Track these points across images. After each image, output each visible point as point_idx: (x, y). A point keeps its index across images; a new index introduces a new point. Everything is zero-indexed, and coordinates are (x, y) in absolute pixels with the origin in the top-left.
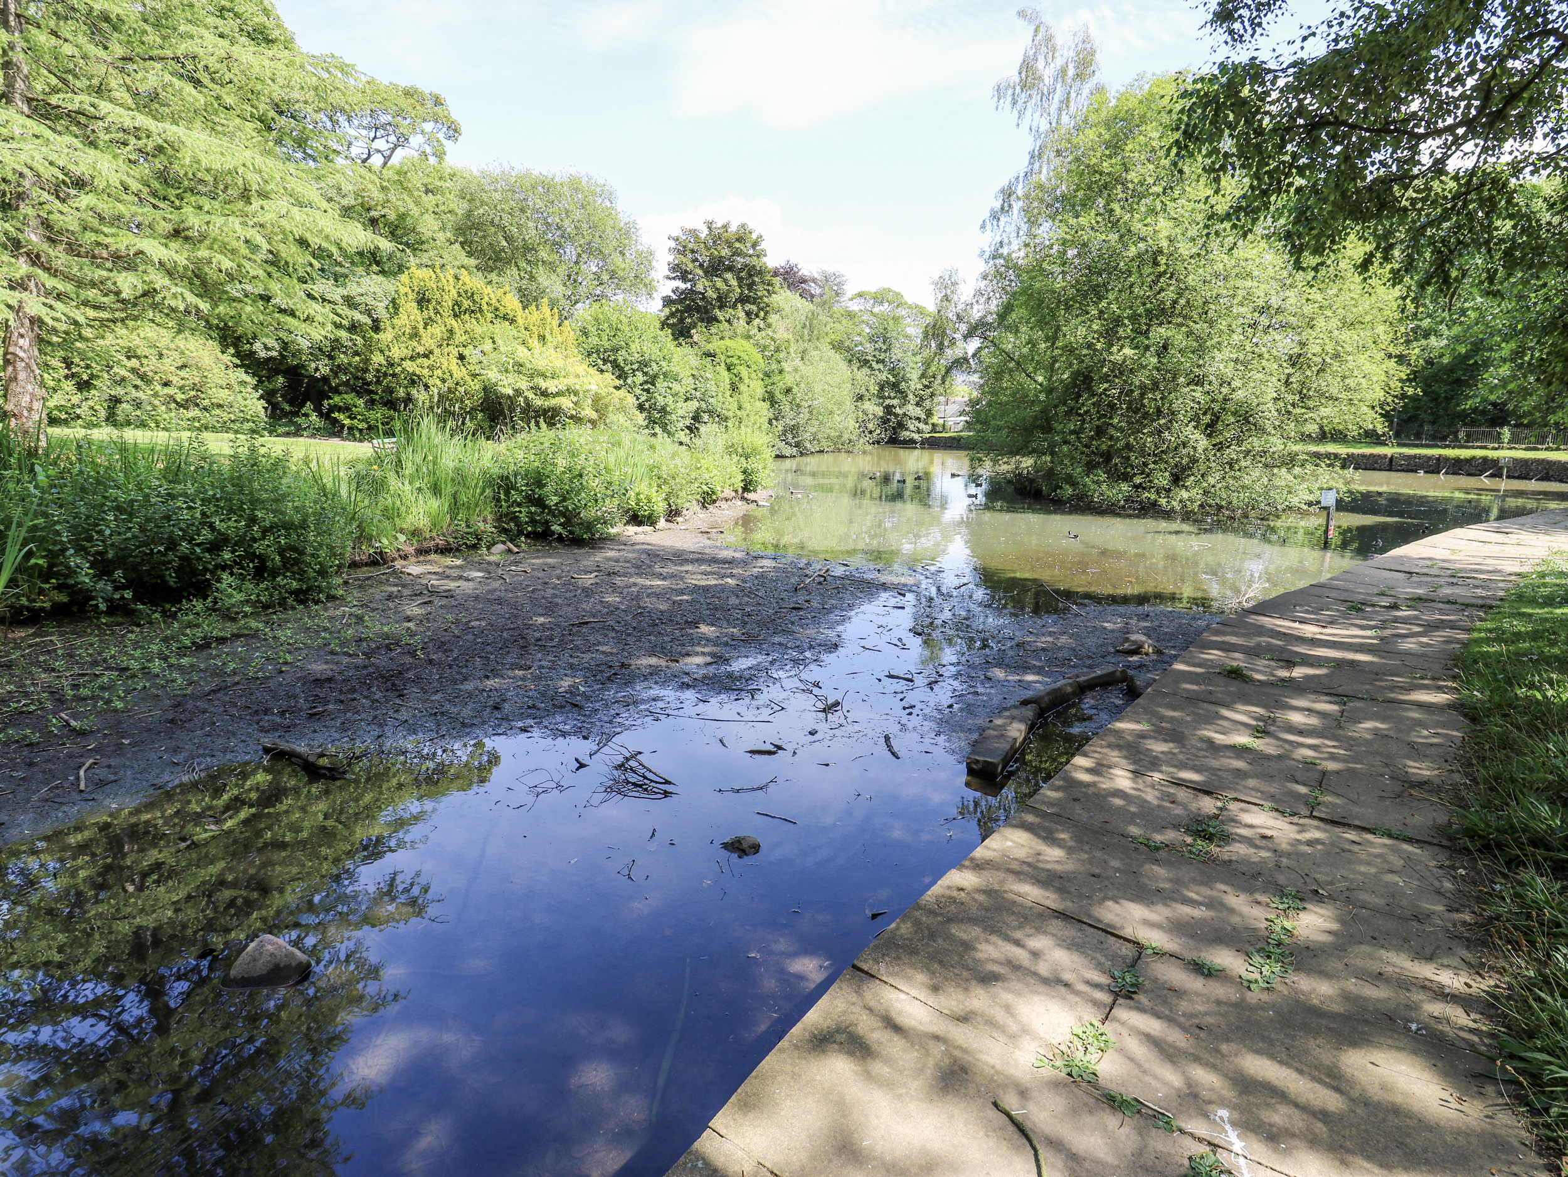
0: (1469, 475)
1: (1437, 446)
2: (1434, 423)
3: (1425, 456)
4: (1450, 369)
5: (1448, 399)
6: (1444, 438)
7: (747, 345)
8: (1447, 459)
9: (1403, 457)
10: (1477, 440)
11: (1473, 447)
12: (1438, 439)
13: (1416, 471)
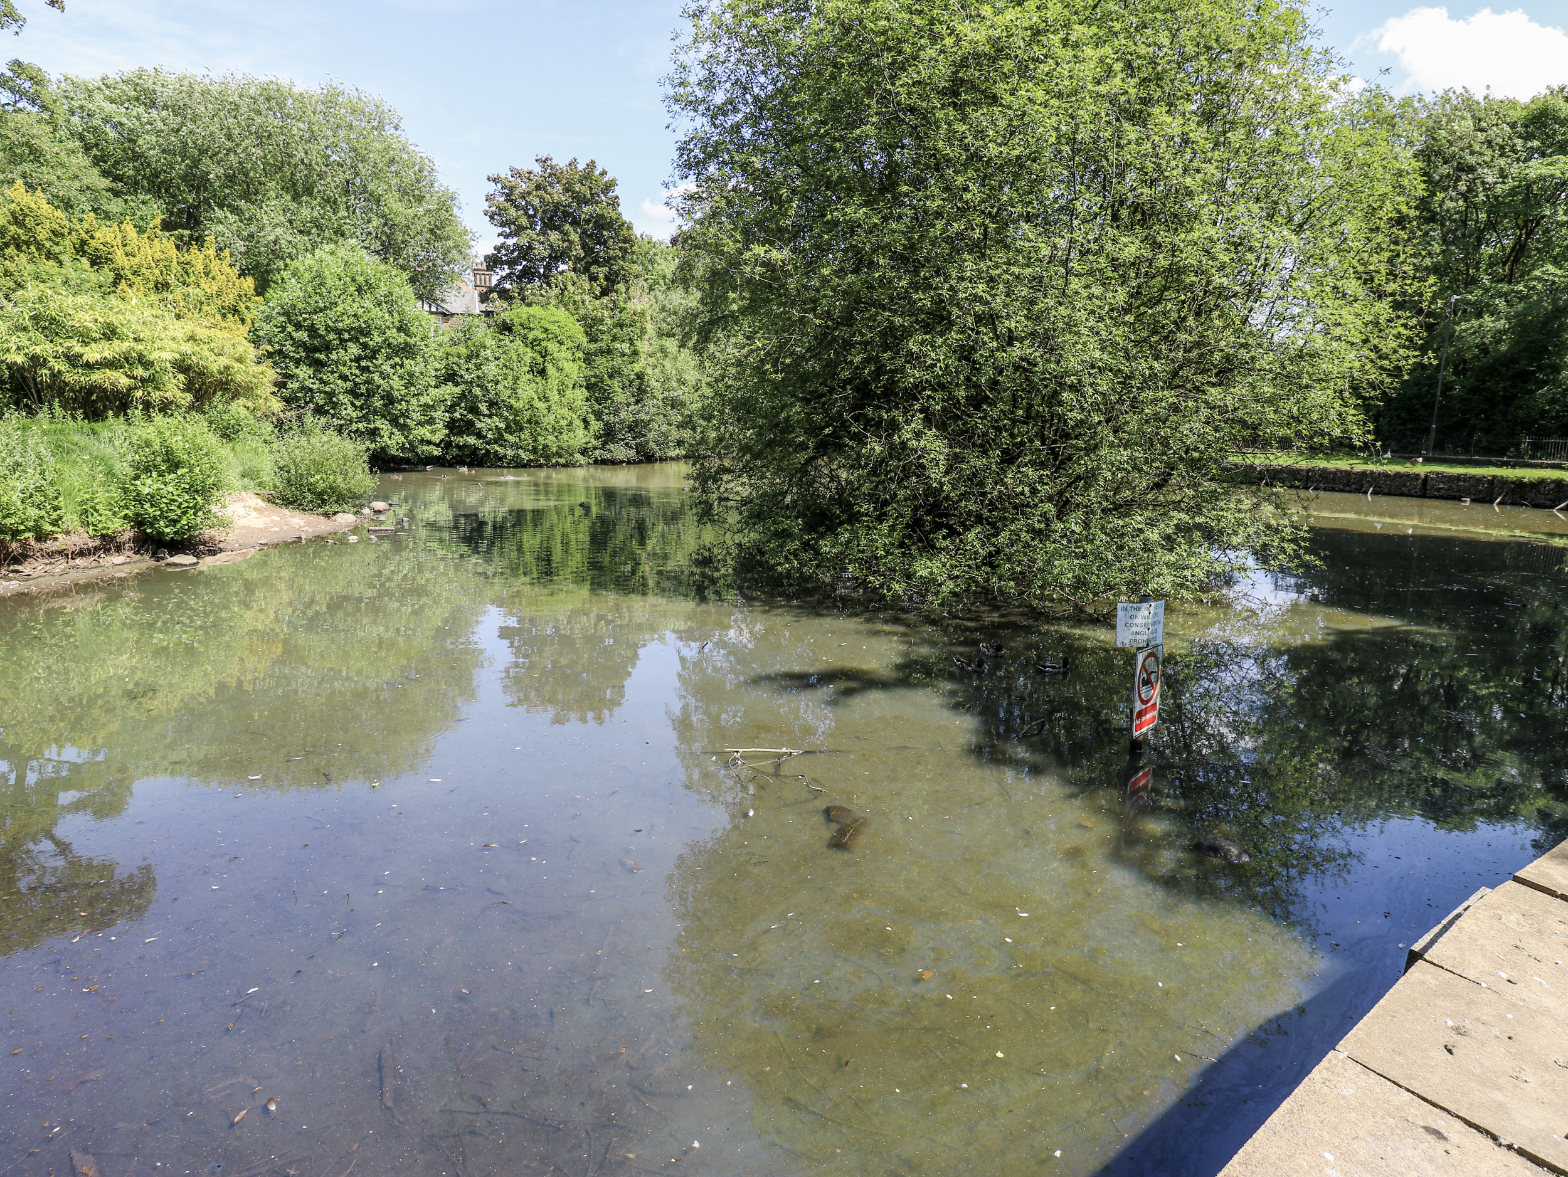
0: (1536, 506)
1: (1489, 464)
2: (1487, 431)
3: (1473, 477)
4: (1510, 360)
5: (1509, 399)
6: (1502, 452)
7: (561, 314)
8: (1503, 482)
9: (1441, 476)
10: (1548, 456)
11: (1541, 466)
12: (1495, 452)
13: (1458, 498)
